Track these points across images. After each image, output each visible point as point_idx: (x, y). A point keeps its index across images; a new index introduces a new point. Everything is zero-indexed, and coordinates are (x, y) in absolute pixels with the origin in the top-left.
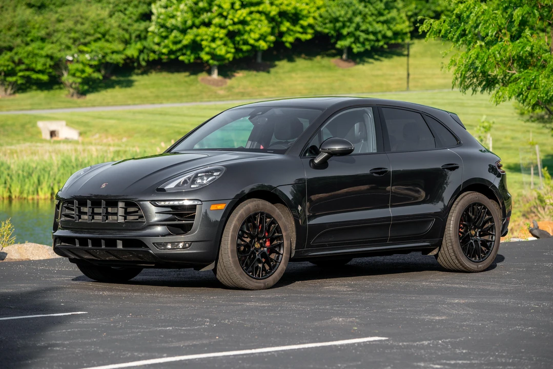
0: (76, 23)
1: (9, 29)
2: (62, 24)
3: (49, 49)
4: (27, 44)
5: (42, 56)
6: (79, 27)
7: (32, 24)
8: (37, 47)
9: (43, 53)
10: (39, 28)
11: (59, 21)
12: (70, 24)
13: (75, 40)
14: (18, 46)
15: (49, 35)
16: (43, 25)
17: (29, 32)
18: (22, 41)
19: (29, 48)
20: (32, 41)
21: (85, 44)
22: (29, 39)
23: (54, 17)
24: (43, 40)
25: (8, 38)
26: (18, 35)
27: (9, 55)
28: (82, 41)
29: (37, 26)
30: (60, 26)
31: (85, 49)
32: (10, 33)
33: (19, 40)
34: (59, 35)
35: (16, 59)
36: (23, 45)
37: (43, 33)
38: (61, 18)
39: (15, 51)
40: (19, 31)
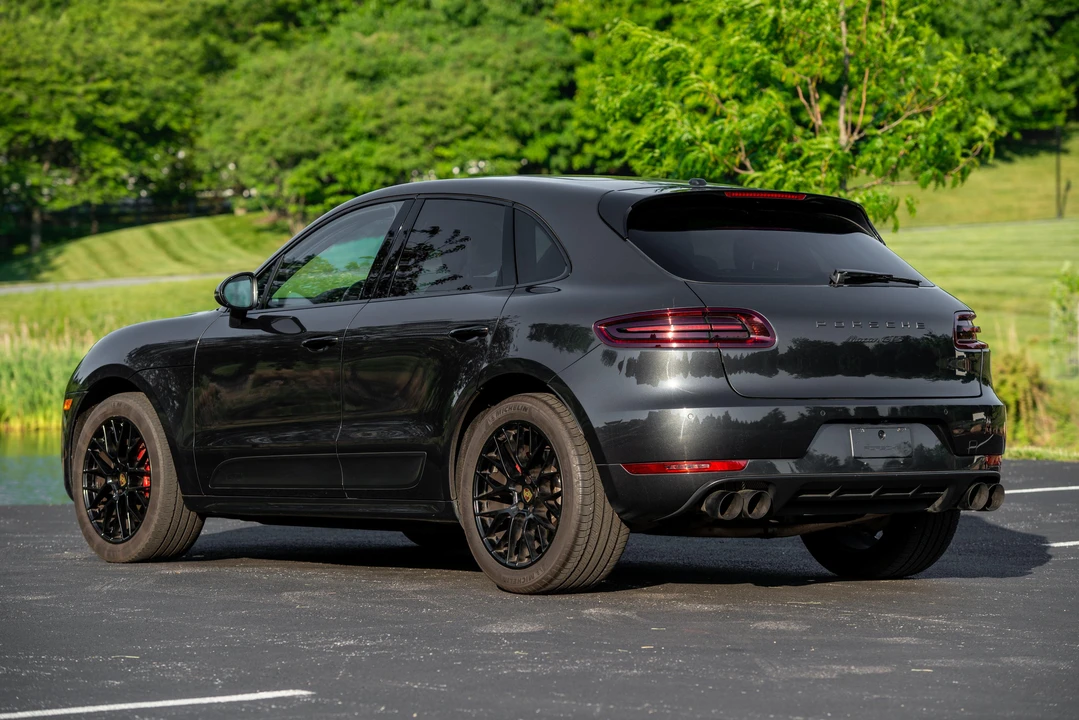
0: (430, 106)
1: (312, 120)
2: (406, 109)
3: (382, 153)
4: (344, 146)
5: (370, 168)
6: (436, 114)
7: (352, 108)
8: (362, 151)
9: (373, 161)
10: (365, 117)
11: (401, 104)
12: (418, 109)
13: (427, 139)
14: (328, 150)
15: (383, 129)
16: (372, 112)
17: (347, 124)
18: (335, 142)
19: (347, 154)
20: (353, 139)
21: (446, 145)
22: (346, 137)
23: (394, 95)
24: (371, 137)
25: (308, 137)
26: (327, 130)
27: (308, 166)
28: (441, 139)
29: (361, 113)
30: (402, 113)
31: (445, 152)
32: (314, 127)
33: (328, 141)
34: (398, 129)
35: (323, 174)
36: (336, 148)
37: (372, 125)
38: (405, 97)
39: (321, 159)
40: (330, 122)
